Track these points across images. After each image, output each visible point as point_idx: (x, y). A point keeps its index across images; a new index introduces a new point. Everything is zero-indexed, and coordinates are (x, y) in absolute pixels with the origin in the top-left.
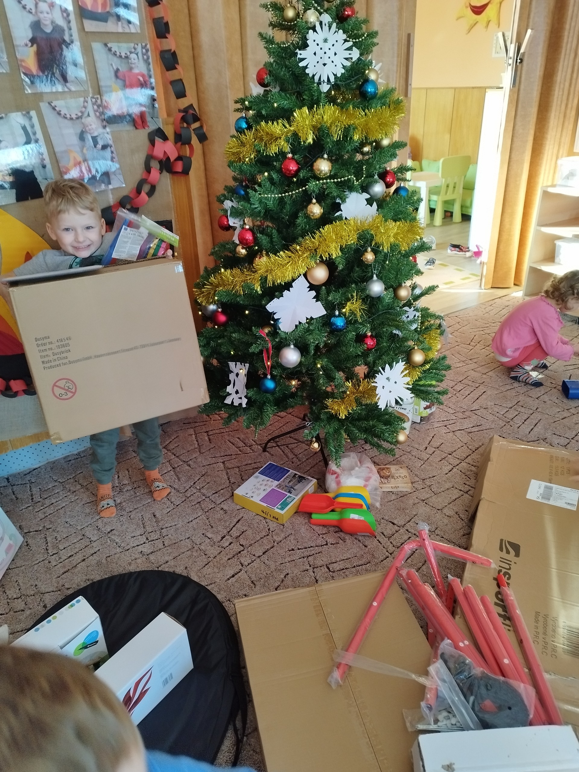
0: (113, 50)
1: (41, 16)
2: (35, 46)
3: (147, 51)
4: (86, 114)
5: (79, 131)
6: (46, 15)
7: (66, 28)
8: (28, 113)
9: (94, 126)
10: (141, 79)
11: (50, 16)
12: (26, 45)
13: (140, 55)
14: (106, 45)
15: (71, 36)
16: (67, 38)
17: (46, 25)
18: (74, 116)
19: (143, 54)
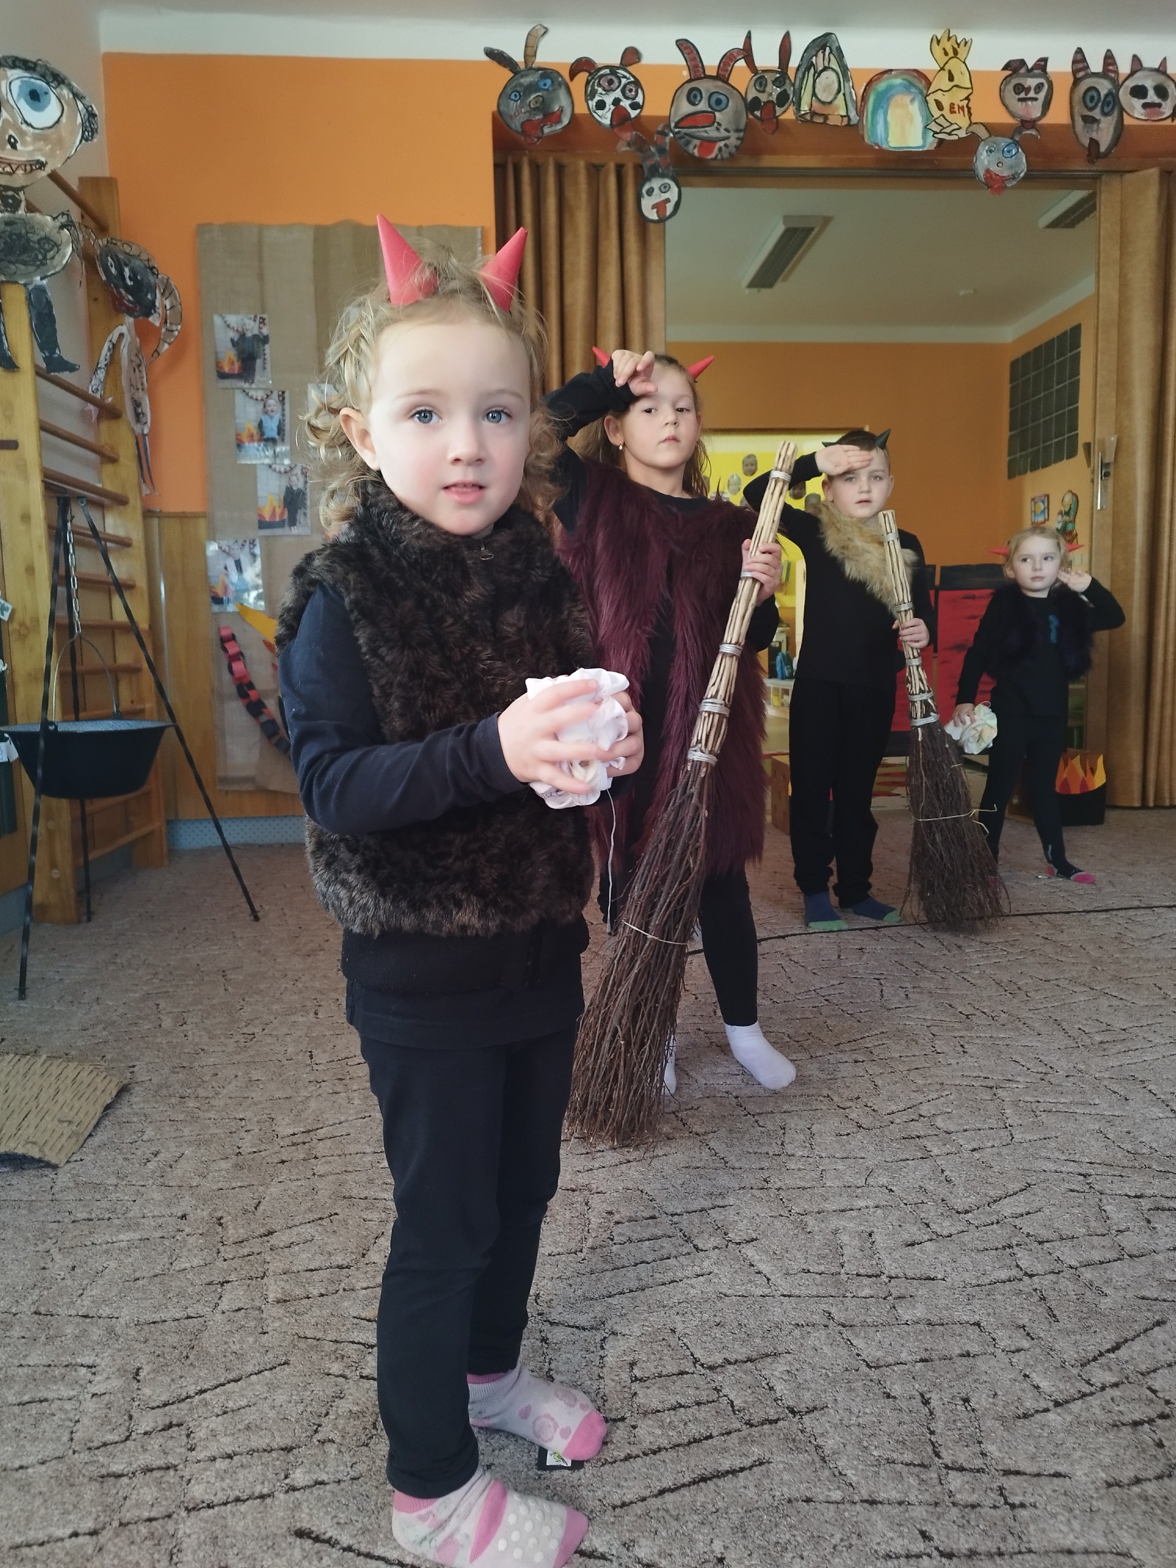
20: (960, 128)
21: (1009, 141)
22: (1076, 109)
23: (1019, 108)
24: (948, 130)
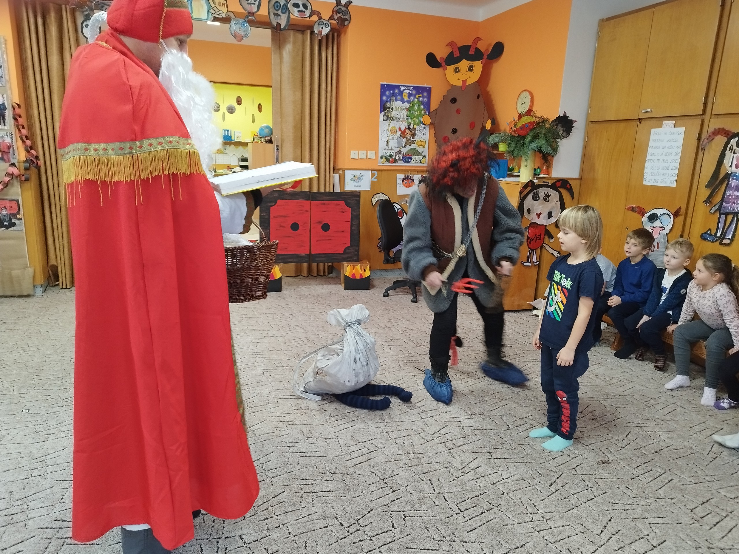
3: (12, 135)
10: (8, 144)
13: (9, 136)
19: (10, 136)
20: (223, 13)
21: (244, 20)
22: (271, 10)
23: (248, 7)
24: (218, 13)
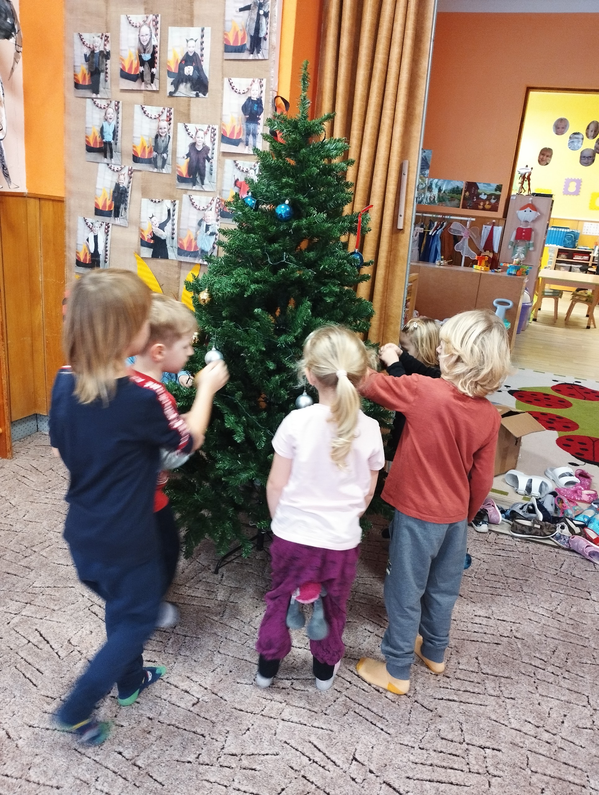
0: (239, 166)
1: (198, 139)
2: (189, 158)
4: (209, 209)
5: (200, 219)
6: (200, 139)
7: (211, 149)
8: (175, 201)
9: (210, 218)
11: (203, 140)
12: (184, 158)
14: (235, 162)
15: (213, 154)
16: (210, 155)
17: (199, 146)
18: (201, 208)
